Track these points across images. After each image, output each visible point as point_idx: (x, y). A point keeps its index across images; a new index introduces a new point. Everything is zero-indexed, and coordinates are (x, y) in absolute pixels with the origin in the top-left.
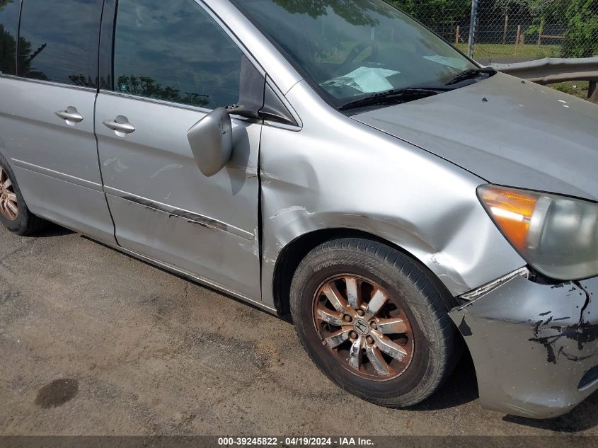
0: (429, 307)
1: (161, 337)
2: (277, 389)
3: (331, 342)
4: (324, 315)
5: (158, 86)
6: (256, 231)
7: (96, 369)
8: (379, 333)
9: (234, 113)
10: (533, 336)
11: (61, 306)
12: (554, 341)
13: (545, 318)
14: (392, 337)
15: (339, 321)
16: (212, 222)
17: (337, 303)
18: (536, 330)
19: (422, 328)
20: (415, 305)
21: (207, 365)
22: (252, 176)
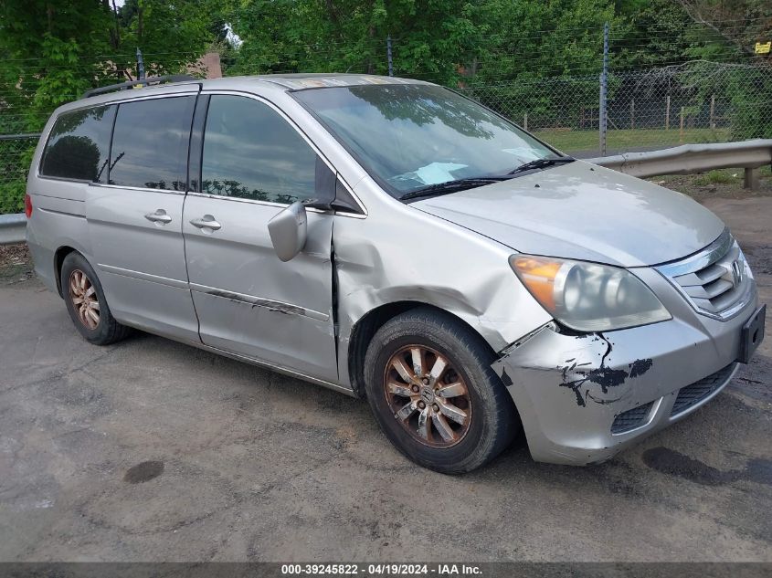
0: (480, 367)
1: (243, 427)
2: (353, 465)
3: (403, 415)
4: (394, 388)
5: (244, 189)
6: (331, 312)
7: (180, 454)
8: (443, 399)
9: (309, 206)
10: (562, 382)
11: (144, 405)
12: (580, 385)
13: (570, 365)
14: (453, 401)
15: (408, 392)
16: (291, 308)
17: (405, 373)
18: (565, 376)
19: (476, 387)
20: (468, 366)
21: (287, 447)
22: (327, 261)
